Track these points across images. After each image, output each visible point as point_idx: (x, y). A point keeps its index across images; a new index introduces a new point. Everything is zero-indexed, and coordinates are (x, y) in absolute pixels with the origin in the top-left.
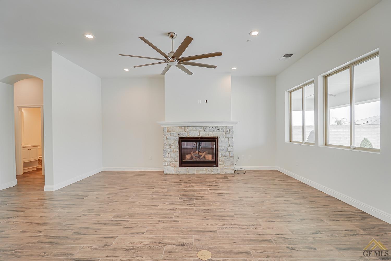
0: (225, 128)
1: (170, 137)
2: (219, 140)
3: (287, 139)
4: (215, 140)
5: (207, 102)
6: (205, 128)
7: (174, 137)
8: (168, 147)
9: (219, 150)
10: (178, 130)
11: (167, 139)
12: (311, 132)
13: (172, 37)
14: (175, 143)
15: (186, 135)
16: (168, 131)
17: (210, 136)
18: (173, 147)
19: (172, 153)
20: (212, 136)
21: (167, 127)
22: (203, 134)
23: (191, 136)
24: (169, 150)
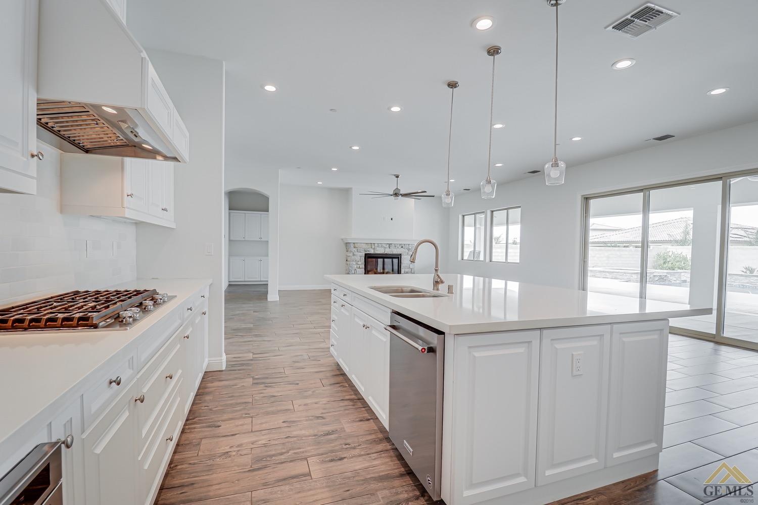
0: (408, 245)
1: (357, 253)
2: (402, 257)
3: (460, 258)
4: (398, 257)
5: (392, 219)
6: (390, 245)
7: (360, 253)
8: (354, 263)
9: (402, 267)
10: (364, 246)
11: (354, 255)
12: (470, 252)
13: (397, 177)
14: (361, 259)
15: (372, 252)
16: (355, 247)
17: (394, 253)
18: (360, 263)
19: (358, 270)
20: (396, 253)
21: (354, 243)
22: (388, 251)
23: (377, 252)
24: (355, 266)
